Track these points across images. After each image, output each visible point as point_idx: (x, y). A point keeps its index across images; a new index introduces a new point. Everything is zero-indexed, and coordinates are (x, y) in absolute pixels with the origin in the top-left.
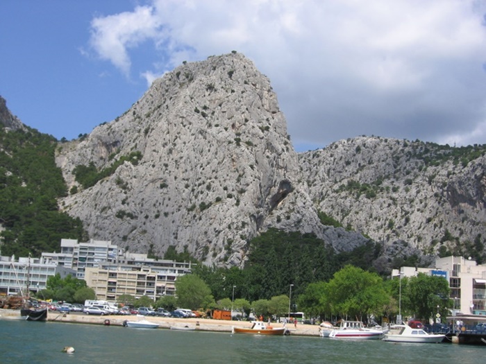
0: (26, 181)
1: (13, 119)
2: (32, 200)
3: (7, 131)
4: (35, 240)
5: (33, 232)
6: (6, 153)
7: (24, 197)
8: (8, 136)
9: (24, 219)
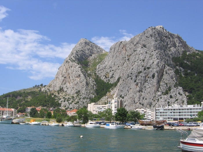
0: (197, 73)
1: (190, 49)
2: (200, 80)
3: (188, 54)
4: (201, 97)
5: (200, 94)
6: (187, 63)
7: (196, 80)
8: (188, 56)
9: (196, 89)
